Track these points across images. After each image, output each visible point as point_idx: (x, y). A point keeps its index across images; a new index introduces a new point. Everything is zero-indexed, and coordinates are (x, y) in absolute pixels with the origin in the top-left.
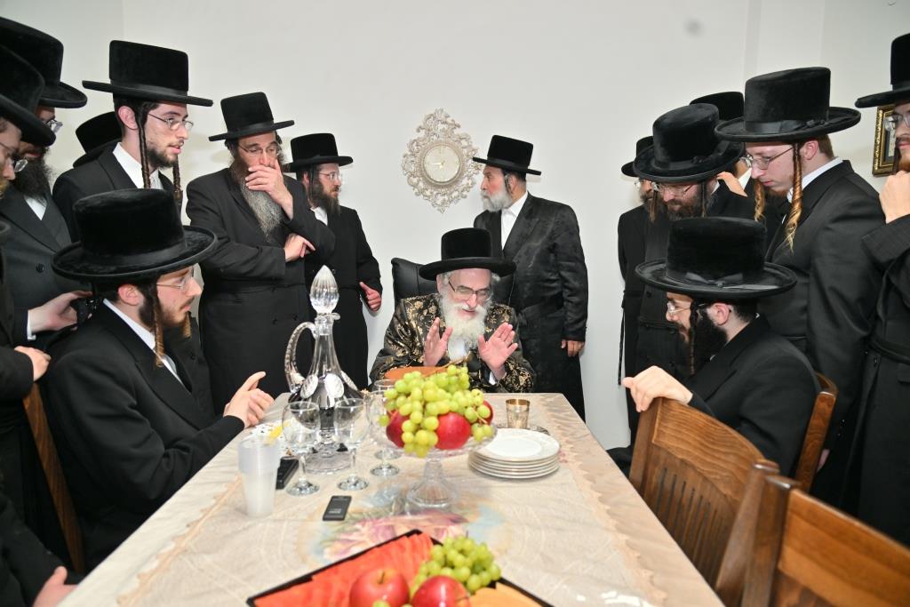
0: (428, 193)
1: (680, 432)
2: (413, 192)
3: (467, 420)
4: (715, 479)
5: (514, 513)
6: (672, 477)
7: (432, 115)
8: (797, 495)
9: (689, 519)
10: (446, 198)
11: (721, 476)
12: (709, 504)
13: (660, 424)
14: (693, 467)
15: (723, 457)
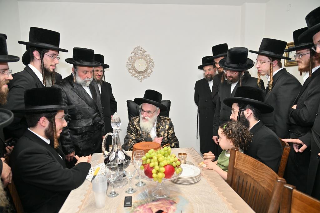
0: (136, 75)
1: (244, 164)
2: (130, 75)
3: (173, 167)
4: (259, 181)
5: (191, 198)
6: (242, 180)
7: (136, 48)
8: (295, 191)
9: (250, 194)
10: (142, 77)
11: (261, 180)
12: (257, 189)
13: (237, 161)
14: (250, 176)
15: (261, 173)
